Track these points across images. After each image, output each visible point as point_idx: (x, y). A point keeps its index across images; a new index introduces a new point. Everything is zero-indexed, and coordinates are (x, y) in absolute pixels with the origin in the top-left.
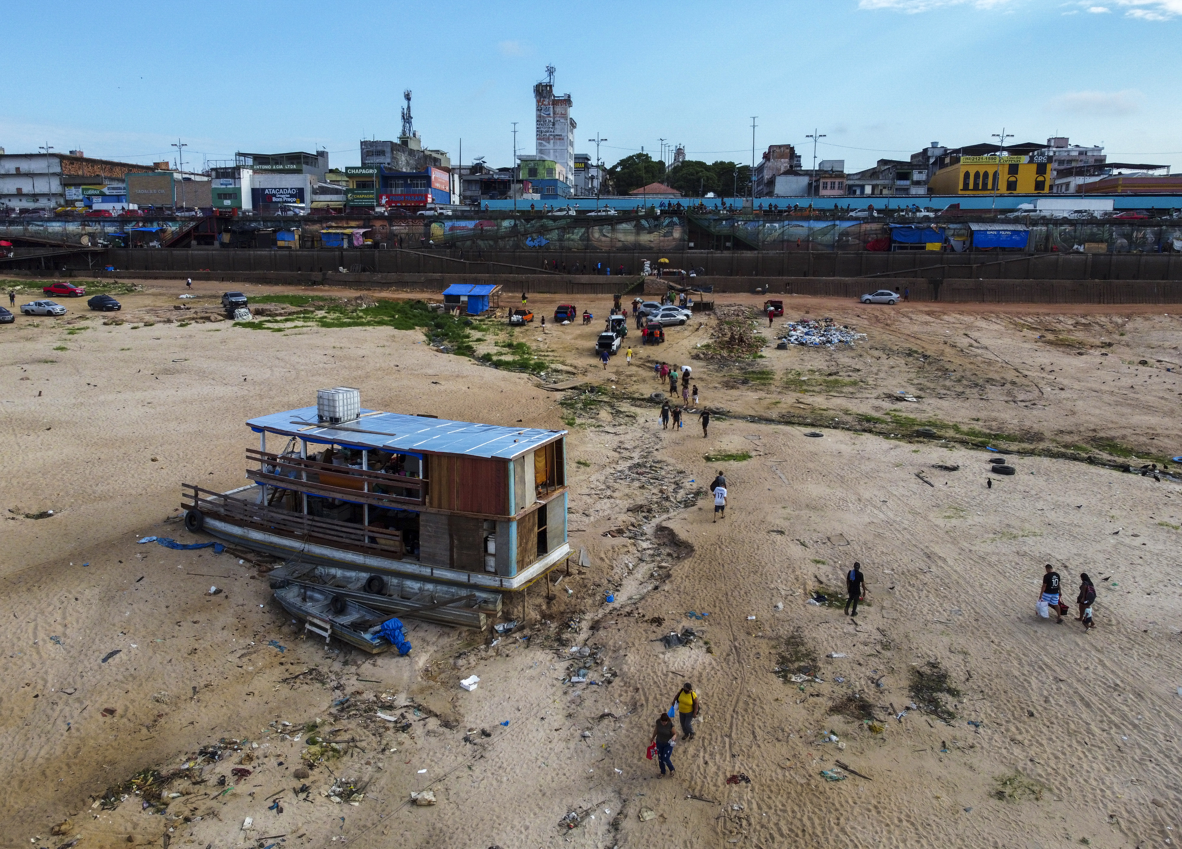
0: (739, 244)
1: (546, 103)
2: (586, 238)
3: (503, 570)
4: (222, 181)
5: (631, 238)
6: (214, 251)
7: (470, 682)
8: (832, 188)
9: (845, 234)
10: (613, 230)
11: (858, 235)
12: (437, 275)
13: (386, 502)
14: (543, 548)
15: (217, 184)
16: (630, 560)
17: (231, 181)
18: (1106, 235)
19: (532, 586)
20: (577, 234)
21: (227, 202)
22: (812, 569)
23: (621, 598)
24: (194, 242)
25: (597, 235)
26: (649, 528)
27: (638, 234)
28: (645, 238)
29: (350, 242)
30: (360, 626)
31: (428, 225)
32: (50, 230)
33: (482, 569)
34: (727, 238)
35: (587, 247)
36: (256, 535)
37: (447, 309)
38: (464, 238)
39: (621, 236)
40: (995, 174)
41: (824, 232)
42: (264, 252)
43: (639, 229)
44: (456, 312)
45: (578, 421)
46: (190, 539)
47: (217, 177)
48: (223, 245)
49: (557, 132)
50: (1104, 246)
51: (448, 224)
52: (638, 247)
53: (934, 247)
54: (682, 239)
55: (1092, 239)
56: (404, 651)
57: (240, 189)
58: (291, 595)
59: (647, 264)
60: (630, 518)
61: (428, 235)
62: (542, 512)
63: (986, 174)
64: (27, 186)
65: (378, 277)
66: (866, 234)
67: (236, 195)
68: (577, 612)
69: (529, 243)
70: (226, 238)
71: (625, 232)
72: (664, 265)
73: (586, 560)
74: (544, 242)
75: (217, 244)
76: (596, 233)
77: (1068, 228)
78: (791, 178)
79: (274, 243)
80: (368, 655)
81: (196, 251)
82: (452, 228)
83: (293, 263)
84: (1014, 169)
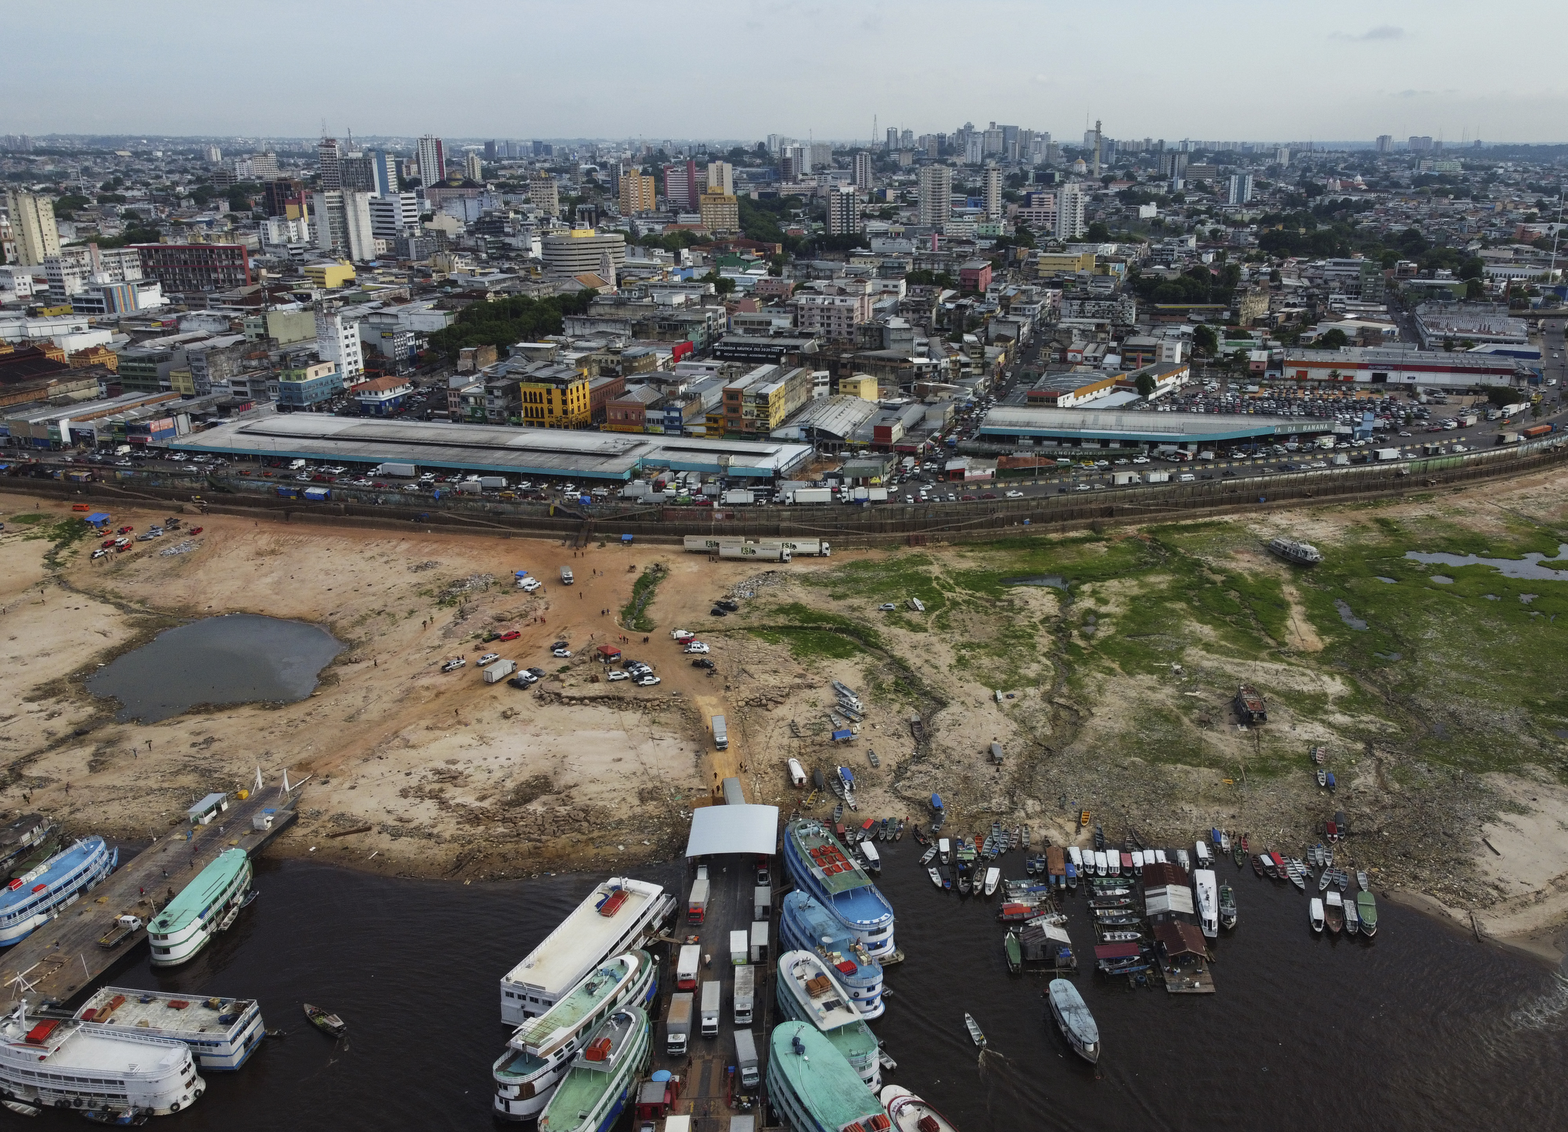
0: (228, 491)
2: (173, 484)
4: (52, 426)
5: (189, 485)
6: (27, 479)
10: (182, 481)
11: (273, 489)
12: (113, 498)
15: (49, 427)
17: (55, 426)
18: (359, 496)
20: (169, 482)
21: (56, 437)
24: (18, 475)
31: (115, 472)
34: (224, 488)
35: (173, 488)
37: (89, 526)
38: (128, 479)
39: (185, 484)
40: (540, 394)
42: (48, 482)
43: (192, 481)
44: (85, 526)
47: (49, 424)
52: (192, 489)
53: (293, 497)
54: (208, 487)
55: (355, 497)
57: (60, 431)
59: (193, 497)
61: (115, 476)
63: (535, 393)
65: (90, 498)
71: (187, 482)
72: (199, 499)
74: (157, 484)
75: (27, 476)
79: (53, 477)
81: (22, 479)
82: (124, 474)
83: (60, 488)
84: (549, 392)
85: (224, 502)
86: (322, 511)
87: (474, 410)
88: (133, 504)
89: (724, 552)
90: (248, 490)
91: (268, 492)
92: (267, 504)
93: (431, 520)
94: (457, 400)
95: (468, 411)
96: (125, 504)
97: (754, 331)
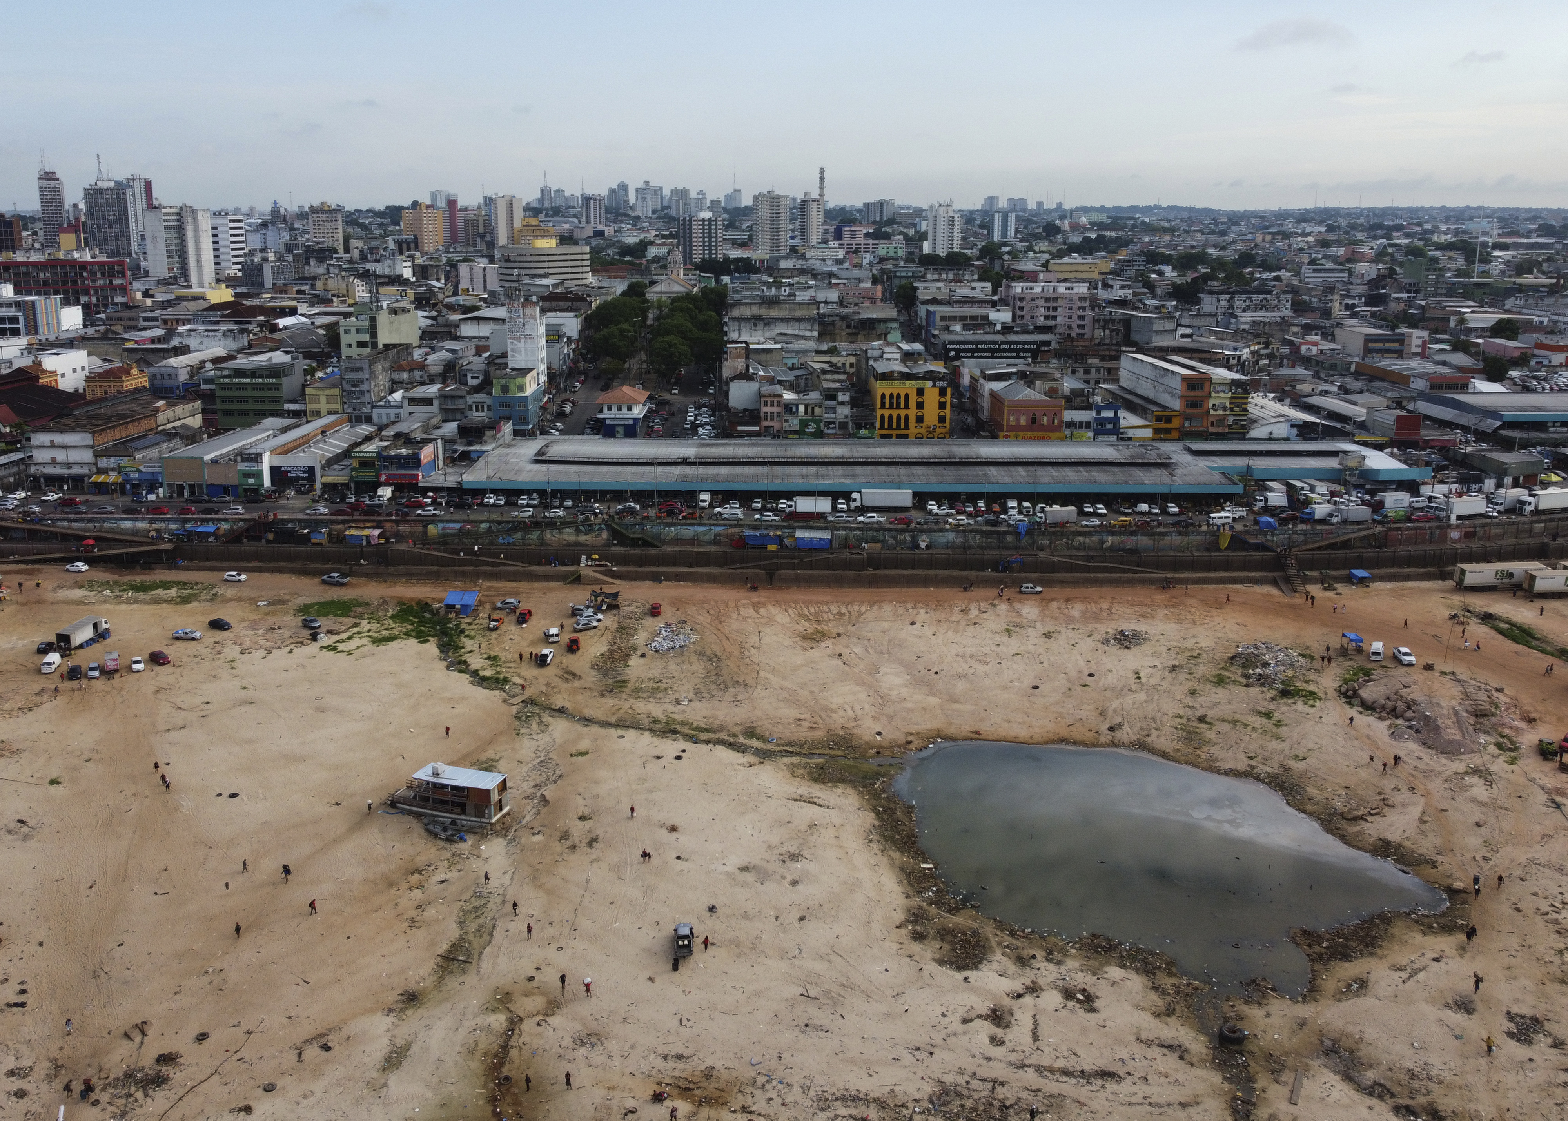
0: (647, 544)
1: (516, 305)
2: (541, 538)
3: (490, 817)
4: (247, 464)
5: (572, 538)
6: (261, 546)
7: (483, 847)
8: (772, 405)
9: (718, 535)
10: (560, 533)
11: (727, 536)
12: (435, 568)
13: (456, 799)
14: (501, 809)
15: (242, 466)
16: (529, 808)
17: (254, 464)
18: (882, 538)
19: (498, 821)
20: (535, 535)
21: (251, 481)
22: (582, 808)
23: (524, 822)
24: (245, 540)
25: (549, 536)
26: (538, 794)
27: (577, 535)
28: (582, 538)
29: (368, 542)
30: (453, 835)
31: (425, 526)
32: (122, 526)
33: (484, 817)
34: (639, 539)
35: (542, 545)
36: (414, 809)
37: (447, 613)
38: (452, 535)
39: (566, 537)
40: (907, 396)
41: (704, 533)
42: (302, 548)
43: (578, 532)
44: (452, 615)
45: (523, 731)
46: (393, 811)
47: (242, 461)
48: (268, 542)
49: (527, 332)
50: (879, 545)
51: (441, 526)
52: (577, 544)
53: (772, 547)
54: (608, 539)
55: (875, 540)
56: (465, 841)
57: (262, 471)
58: (431, 827)
59: (584, 557)
60: (533, 790)
61: (425, 533)
62: (500, 800)
63: (899, 396)
64: (61, 456)
65: (391, 570)
66: (732, 535)
67: (259, 475)
68: (511, 827)
69: (500, 541)
70: (270, 536)
71: (569, 534)
72: (595, 560)
73: (515, 809)
74: (511, 540)
75: (263, 541)
76: (548, 535)
77: (858, 533)
78: (743, 383)
79: (309, 540)
80: (456, 842)
81: (248, 546)
82: (444, 529)
83: (325, 557)
84: (920, 392)
85: (641, 561)
86: (829, 565)
87: (804, 423)
88: (477, 576)
89: (1540, 585)
90: (677, 541)
91: (716, 542)
92: (723, 560)
93: (1024, 567)
94: (775, 409)
95: (794, 423)
96: (463, 575)
97: (976, 327)
